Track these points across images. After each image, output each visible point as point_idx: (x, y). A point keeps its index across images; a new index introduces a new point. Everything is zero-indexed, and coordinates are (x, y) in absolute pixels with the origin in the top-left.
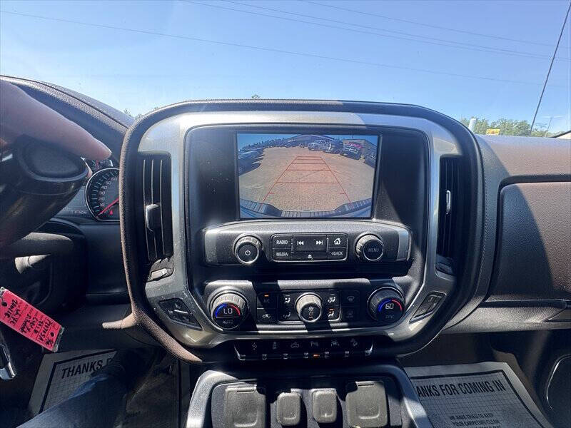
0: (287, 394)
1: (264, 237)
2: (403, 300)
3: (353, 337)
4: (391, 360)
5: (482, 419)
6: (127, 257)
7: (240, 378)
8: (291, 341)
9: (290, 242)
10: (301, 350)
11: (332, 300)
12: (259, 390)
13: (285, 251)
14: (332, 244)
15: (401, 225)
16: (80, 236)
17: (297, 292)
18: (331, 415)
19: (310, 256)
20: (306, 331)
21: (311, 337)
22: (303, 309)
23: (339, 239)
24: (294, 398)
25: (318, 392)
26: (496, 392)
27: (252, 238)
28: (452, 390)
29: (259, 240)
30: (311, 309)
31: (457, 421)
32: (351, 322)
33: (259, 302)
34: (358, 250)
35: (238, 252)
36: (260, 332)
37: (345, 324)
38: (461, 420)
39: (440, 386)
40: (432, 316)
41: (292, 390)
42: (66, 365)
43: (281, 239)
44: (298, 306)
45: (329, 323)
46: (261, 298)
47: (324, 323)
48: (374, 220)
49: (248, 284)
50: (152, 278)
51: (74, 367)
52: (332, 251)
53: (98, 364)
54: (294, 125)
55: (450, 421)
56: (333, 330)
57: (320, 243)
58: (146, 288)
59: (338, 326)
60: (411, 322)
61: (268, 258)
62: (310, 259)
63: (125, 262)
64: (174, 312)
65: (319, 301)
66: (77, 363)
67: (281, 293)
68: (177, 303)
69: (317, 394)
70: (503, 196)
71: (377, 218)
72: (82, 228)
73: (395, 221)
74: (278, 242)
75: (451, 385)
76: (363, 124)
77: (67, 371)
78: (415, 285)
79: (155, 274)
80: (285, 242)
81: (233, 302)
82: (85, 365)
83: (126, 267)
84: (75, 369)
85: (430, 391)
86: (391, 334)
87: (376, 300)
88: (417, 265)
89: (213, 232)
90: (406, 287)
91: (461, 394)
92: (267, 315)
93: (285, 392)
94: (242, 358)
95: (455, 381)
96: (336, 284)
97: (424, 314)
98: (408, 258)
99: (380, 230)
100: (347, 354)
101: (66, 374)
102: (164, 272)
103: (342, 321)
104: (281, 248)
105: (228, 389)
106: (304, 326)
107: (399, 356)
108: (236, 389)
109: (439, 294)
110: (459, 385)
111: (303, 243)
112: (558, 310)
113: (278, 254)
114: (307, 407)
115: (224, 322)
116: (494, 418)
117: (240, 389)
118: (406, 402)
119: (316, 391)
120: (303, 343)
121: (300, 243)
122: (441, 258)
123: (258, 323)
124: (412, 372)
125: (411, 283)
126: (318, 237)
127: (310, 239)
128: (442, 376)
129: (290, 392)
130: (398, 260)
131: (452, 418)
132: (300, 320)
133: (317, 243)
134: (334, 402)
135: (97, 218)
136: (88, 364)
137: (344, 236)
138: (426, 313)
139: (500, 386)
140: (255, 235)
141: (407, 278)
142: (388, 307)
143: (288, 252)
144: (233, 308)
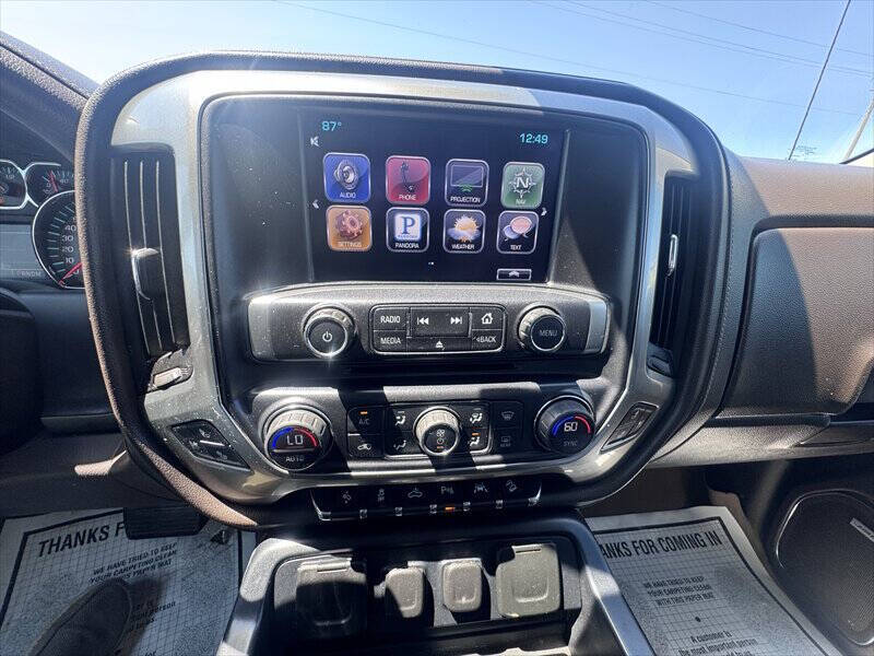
0: (401, 571)
1: (358, 309)
2: (592, 416)
3: (510, 478)
4: (568, 510)
5: (688, 585)
6: (104, 348)
7: (322, 548)
8: (409, 487)
9: (404, 319)
10: (425, 502)
11: (477, 418)
12: (355, 567)
13: (396, 335)
14: (478, 324)
15: (595, 292)
16: (23, 314)
17: (418, 405)
18: (472, 600)
19: (439, 345)
20: (433, 470)
21: (443, 479)
22: (427, 434)
23: (490, 315)
24: (413, 575)
25: (451, 565)
26: (710, 546)
27: (336, 311)
28: (649, 547)
29: (349, 316)
30: (441, 433)
31: (655, 589)
32: (507, 453)
33: (350, 424)
34: (522, 334)
35: (309, 335)
36: (353, 474)
37: (497, 457)
38: (661, 588)
39: (633, 542)
40: (634, 441)
41: (410, 564)
42: (46, 536)
43: (387, 313)
44: (418, 429)
45: (470, 456)
46: (355, 417)
47: (462, 456)
48: (550, 284)
49: (332, 393)
50: (155, 386)
51: (60, 538)
52: (477, 334)
53: (102, 531)
54: (409, 101)
55: (644, 591)
56: (478, 468)
57: (457, 320)
58: (146, 403)
59: (486, 460)
60: (602, 452)
61: (365, 347)
62: (440, 350)
63: (100, 357)
64: (199, 444)
65: (455, 420)
66: (64, 532)
67: (389, 407)
68: (204, 429)
69: (451, 567)
70: (757, 248)
71: (556, 280)
72: (24, 298)
73: (586, 285)
74: (382, 319)
75: (648, 541)
76: (537, 105)
77: (47, 545)
78: (612, 393)
79: (161, 379)
80: (396, 319)
81: (303, 424)
82: (78, 534)
83: (103, 366)
84: (63, 541)
85: (618, 550)
86: (568, 471)
87: (549, 418)
88: (617, 359)
89: (264, 302)
90: (598, 396)
91: (662, 552)
92: (365, 446)
93: (398, 568)
94: (325, 517)
95: (653, 535)
96: (483, 392)
97: (623, 438)
98: (604, 346)
99: (560, 300)
100: (500, 505)
101: (46, 550)
102: (175, 373)
103: (492, 453)
104: (389, 331)
105: (302, 568)
106: (429, 462)
107: (582, 504)
108: (316, 567)
109: (648, 407)
110: (659, 539)
111: (427, 321)
112: (818, 429)
113: (384, 341)
114: (434, 589)
115: (288, 459)
116: (705, 583)
117: (321, 567)
118: (589, 572)
119: (449, 564)
120: (429, 489)
121: (422, 321)
122: (655, 349)
123: (351, 459)
124: (596, 524)
125: (607, 389)
126: (453, 311)
127: (439, 314)
128: (637, 529)
129: (406, 566)
130: (587, 351)
131: (647, 586)
132: (423, 452)
133: (452, 320)
134: (478, 580)
135: (61, 283)
136: (85, 532)
137: (498, 310)
138: (627, 436)
139: (714, 538)
140: (343, 307)
141: (599, 382)
142: (568, 428)
143: (403, 336)
144: (304, 434)
